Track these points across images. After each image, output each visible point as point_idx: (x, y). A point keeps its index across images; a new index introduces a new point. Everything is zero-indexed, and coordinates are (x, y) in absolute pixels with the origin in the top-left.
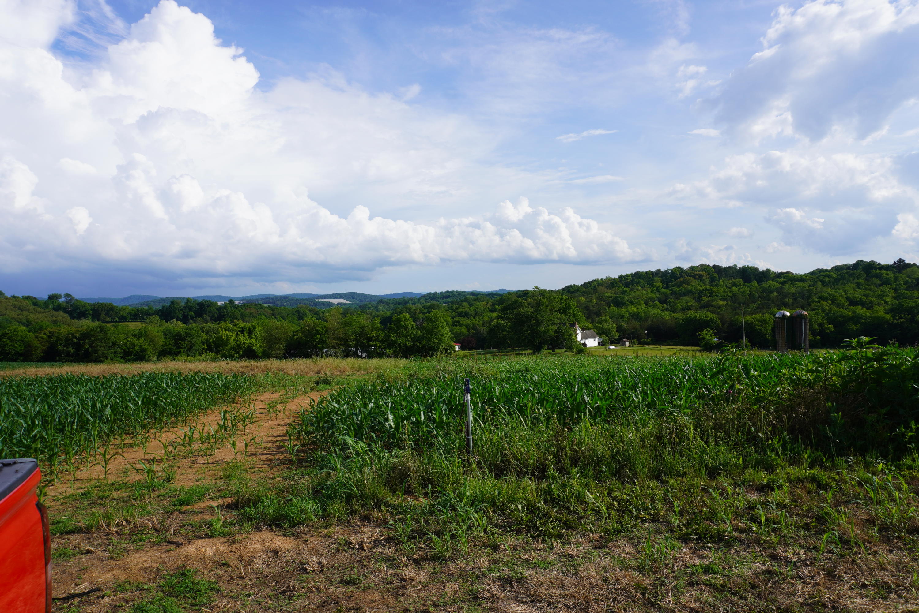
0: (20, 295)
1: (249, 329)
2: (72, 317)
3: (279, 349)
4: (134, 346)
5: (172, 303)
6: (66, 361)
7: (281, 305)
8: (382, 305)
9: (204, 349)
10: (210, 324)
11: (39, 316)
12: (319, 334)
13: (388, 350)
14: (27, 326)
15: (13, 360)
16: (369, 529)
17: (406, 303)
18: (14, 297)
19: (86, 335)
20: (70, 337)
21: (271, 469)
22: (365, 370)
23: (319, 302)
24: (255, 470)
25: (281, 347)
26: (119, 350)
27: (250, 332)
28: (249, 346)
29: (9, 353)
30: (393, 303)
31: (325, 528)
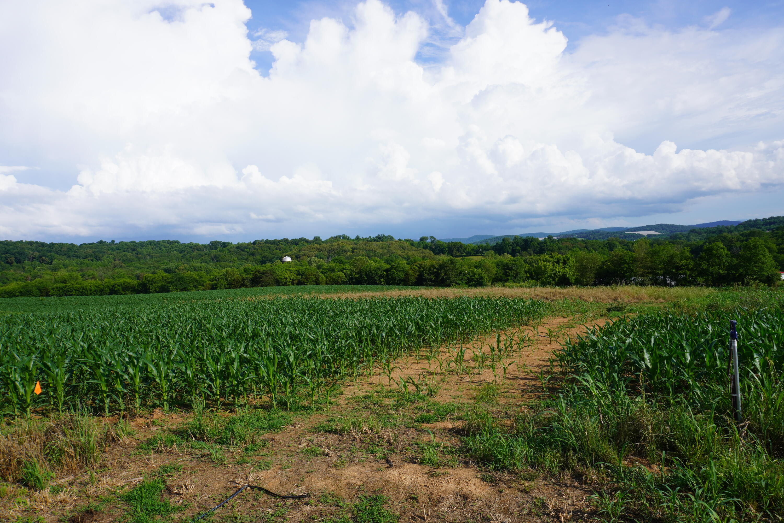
0: (403, 239)
1: (564, 260)
2: (435, 253)
3: (589, 277)
4: (475, 274)
5: (504, 240)
6: (430, 285)
7: (594, 239)
8: (694, 234)
9: (527, 277)
10: (532, 257)
11: (414, 253)
12: (626, 263)
13: (699, 279)
14: (408, 260)
15: (398, 284)
16: (577, 493)
17: (721, 231)
18: (400, 240)
19: (442, 266)
20: (432, 268)
21: (523, 395)
22: (664, 298)
23: (629, 234)
24: (507, 394)
25: (591, 276)
26: (464, 278)
27: (565, 263)
28: (563, 275)
29: (395, 279)
30: (706, 233)
31: (528, 480)
